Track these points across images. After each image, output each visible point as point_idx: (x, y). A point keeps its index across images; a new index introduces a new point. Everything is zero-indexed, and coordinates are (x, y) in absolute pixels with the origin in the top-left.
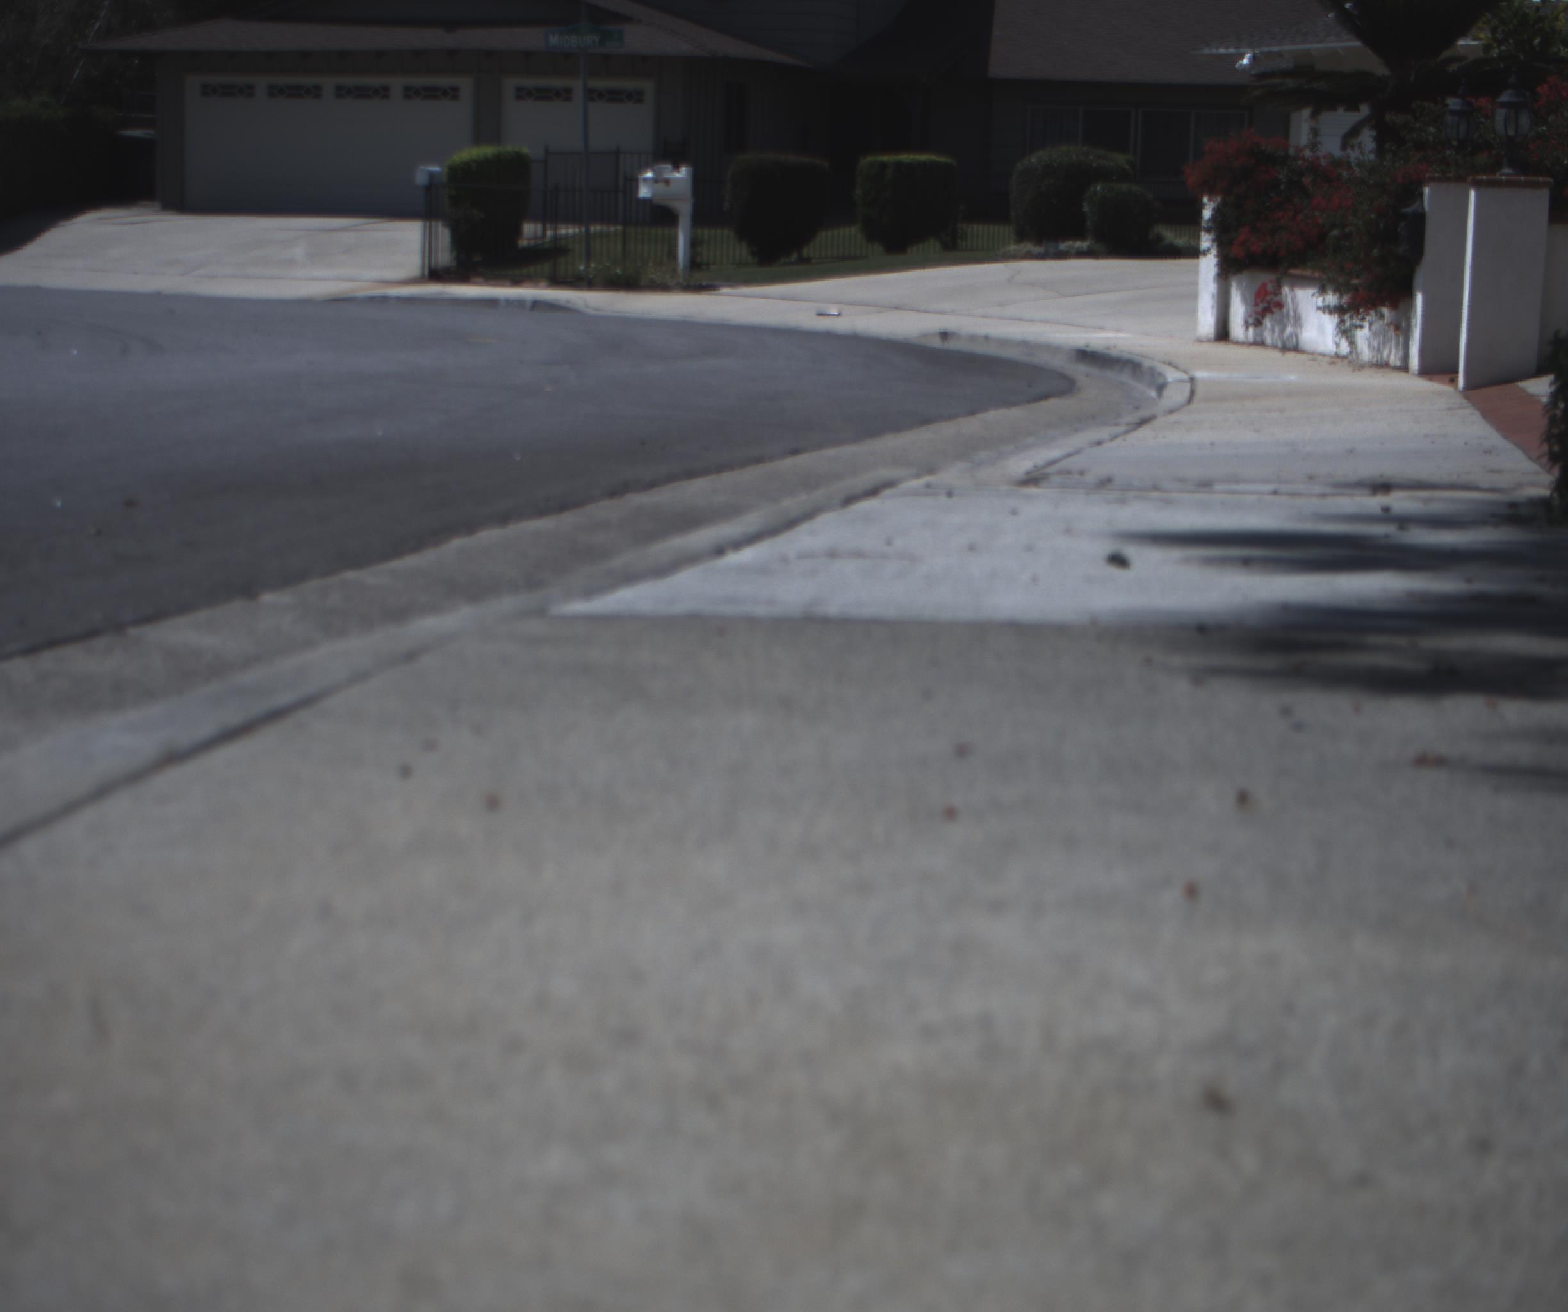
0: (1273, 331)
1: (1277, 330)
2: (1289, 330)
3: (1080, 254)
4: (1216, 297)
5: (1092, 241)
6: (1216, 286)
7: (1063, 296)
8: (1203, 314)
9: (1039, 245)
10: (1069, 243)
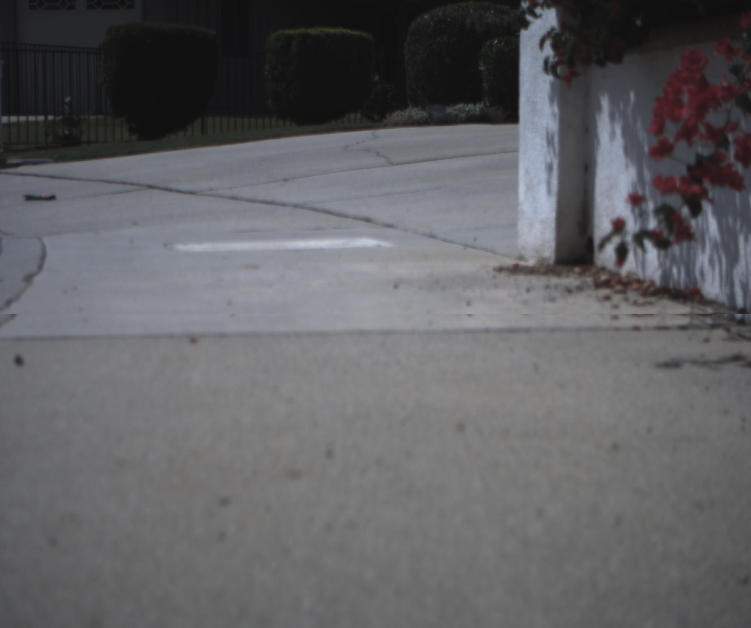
0: (729, 250)
3: (471, 119)
4: (556, 139)
5: (488, 103)
6: (556, 109)
7: (392, 164)
8: (530, 188)
9: (423, 108)
10: (459, 106)
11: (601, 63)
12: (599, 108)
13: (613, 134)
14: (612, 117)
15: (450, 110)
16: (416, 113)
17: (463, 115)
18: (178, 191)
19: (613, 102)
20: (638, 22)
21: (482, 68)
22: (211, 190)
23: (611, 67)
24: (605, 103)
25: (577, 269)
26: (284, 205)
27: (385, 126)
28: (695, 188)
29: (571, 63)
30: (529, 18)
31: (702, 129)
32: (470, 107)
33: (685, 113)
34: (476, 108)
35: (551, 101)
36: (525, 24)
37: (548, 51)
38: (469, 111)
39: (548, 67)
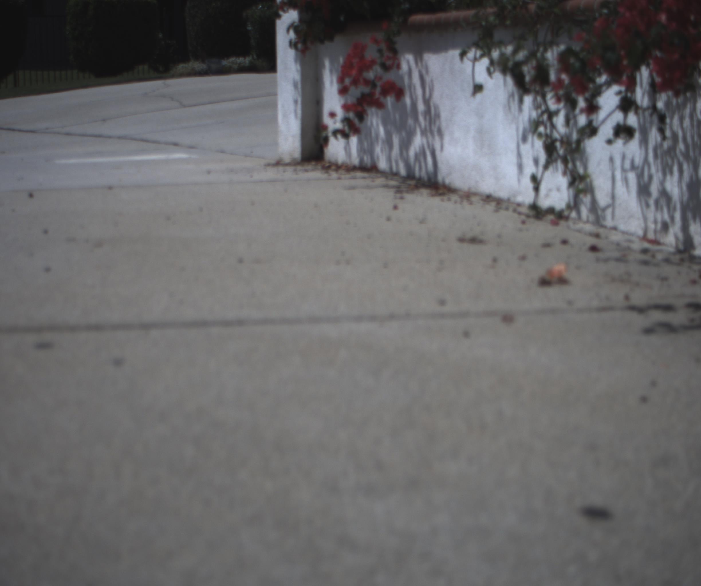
0: (389, 143)
1: (396, 141)
2: (418, 141)
3: (242, 70)
4: (299, 86)
5: (255, 57)
6: (299, 67)
7: (184, 106)
8: (285, 116)
9: (203, 61)
10: (232, 59)
11: (322, 42)
12: (324, 66)
13: (332, 82)
14: (331, 71)
15: (225, 63)
16: (198, 65)
17: (236, 67)
18: (20, 131)
19: (332, 63)
20: (342, 19)
21: (250, 28)
22: (47, 129)
23: (327, 44)
24: (327, 63)
25: (313, 163)
26: (110, 137)
27: (173, 77)
28: (360, 109)
29: (304, 42)
30: (281, 13)
31: (361, 80)
32: (241, 60)
33: (354, 73)
34: (246, 61)
35: (296, 61)
36: (279, 16)
37: (292, 35)
38: (240, 64)
39: (293, 45)
